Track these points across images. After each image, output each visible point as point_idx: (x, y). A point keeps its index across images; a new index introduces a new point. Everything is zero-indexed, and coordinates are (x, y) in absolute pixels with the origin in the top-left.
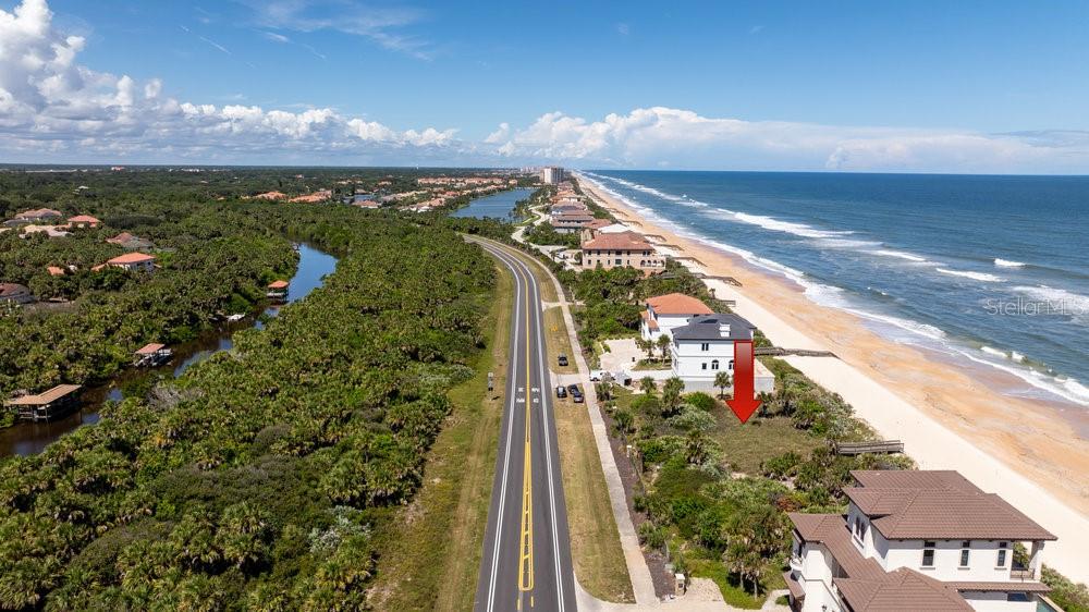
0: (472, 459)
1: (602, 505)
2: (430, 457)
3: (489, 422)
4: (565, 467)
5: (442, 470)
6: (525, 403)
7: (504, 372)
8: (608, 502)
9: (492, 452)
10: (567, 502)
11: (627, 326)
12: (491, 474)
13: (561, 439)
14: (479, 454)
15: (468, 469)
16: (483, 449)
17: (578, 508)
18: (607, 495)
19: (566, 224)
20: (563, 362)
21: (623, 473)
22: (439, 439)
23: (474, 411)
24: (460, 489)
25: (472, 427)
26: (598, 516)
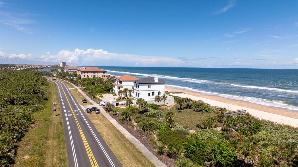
0: (50, 142)
1: (137, 155)
2: (21, 144)
3: (56, 124)
4: (106, 139)
5: (30, 150)
6: (73, 115)
7: (59, 106)
8: (140, 153)
9: (61, 137)
10: (117, 157)
11: (106, 90)
12: (64, 148)
13: (97, 128)
14: (54, 138)
15: (48, 148)
16: (55, 136)
17: (125, 159)
18: (137, 149)
19: (71, 71)
20: (85, 101)
21: (137, 138)
22: (27, 134)
23: (47, 120)
24: (44, 159)
25: (47, 127)
26: (139, 161)
